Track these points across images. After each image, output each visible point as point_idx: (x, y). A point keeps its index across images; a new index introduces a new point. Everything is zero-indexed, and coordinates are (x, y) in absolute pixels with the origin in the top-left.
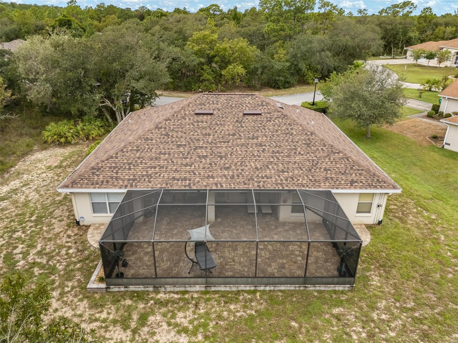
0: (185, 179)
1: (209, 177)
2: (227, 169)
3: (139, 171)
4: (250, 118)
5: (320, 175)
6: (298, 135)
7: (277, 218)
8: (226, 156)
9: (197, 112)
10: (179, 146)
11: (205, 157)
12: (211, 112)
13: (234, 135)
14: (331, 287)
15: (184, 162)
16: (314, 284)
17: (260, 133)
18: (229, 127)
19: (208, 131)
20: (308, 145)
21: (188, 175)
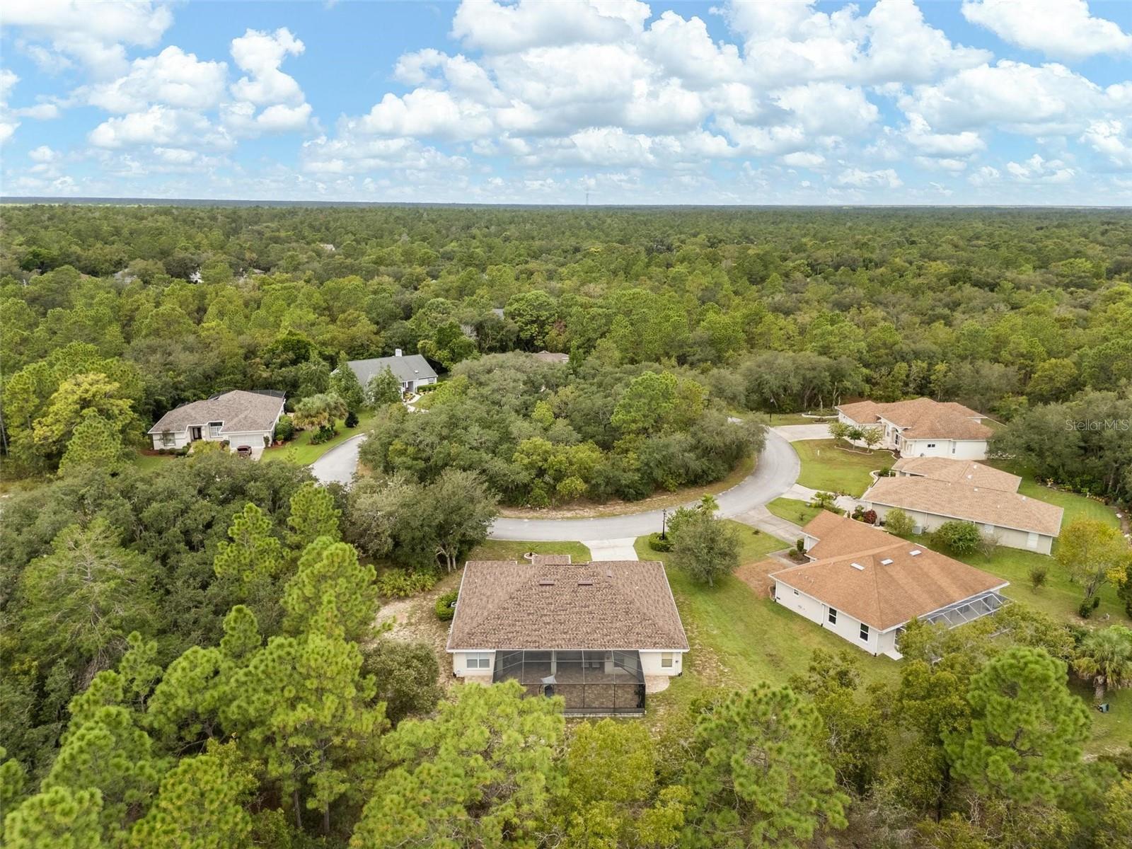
0: (535, 642)
1: (552, 640)
2: (565, 633)
3: (502, 635)
4: (583, 588)
5: (633, 638)
6: (620, 604)
7: (604, 671)
8: (564, 622)
9: (542, 582)
10: (529, 614)
11: (549, 623)
12: (552, 582)
13: (570, 604)
14: (631, 715)
15: (534, 627)
16: (620, 713)
17: (590, 602)
18: (567, 597)
19: (550, 600)
20: (627, 612)
21: (537, 639)
